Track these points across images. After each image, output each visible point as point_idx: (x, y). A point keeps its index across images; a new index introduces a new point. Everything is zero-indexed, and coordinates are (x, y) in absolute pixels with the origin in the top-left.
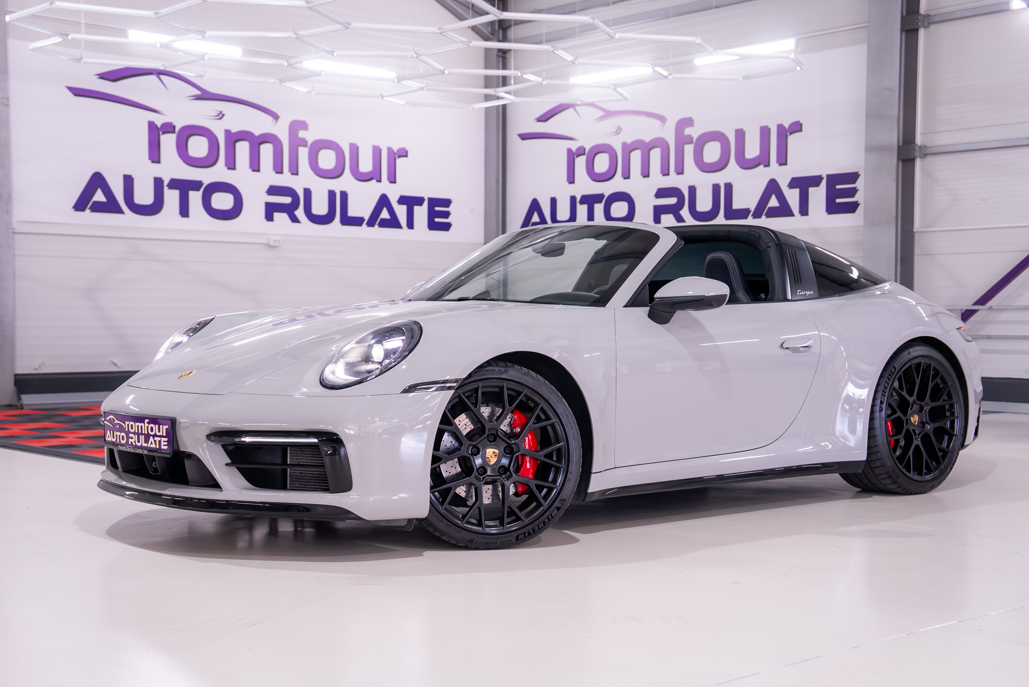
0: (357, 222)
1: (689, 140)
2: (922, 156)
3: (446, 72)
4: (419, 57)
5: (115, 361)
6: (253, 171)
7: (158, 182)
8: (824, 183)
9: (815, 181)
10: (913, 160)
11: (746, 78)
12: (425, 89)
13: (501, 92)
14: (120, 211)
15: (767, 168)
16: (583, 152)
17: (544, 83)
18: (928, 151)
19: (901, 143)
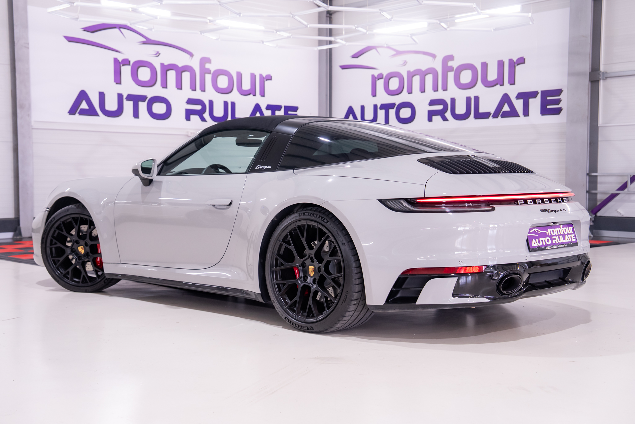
1: (451, 69)
2: (604, 78)
3: (309, 26)
4: (294, 17)
6: (178, 89)
7: (120, 96)
8: (539, 96)
9: (533, 95)
10: (598, 81)
11: (496, 29)
12: (292, 37)
13: (338, 39)
14: (96, 114)
15: (502, 87)
16: (382, 77)
17: (367, 33)
18: (608, 76)
19: (591, 71)
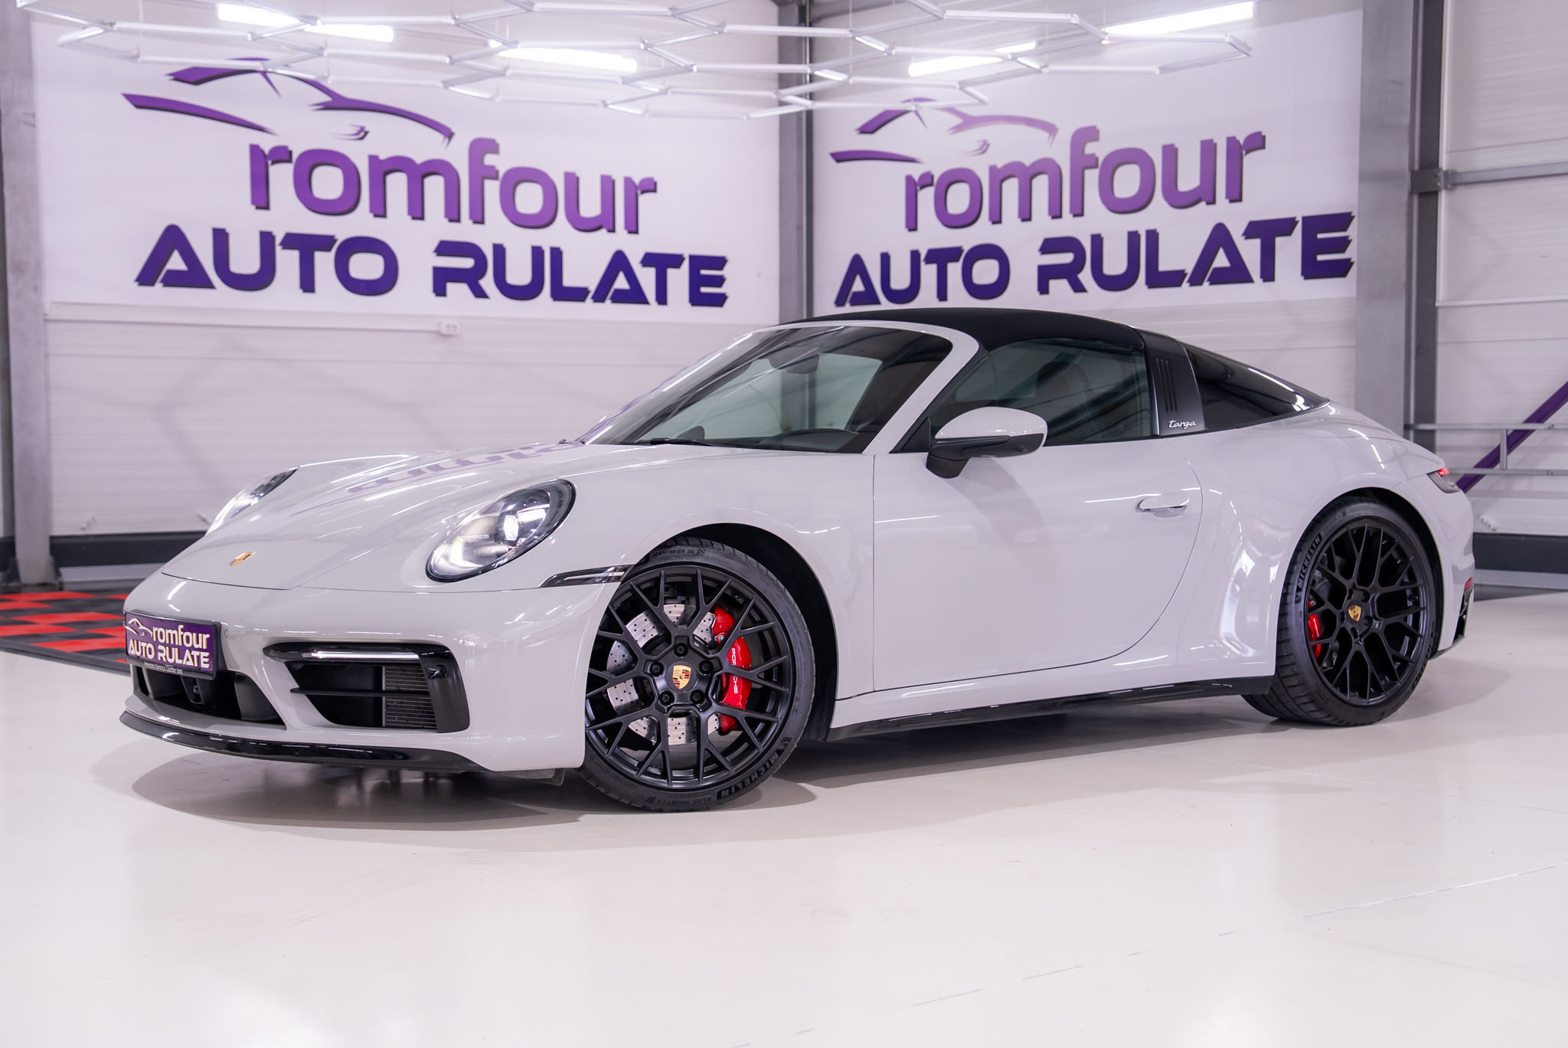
0: (577, 295)
1: (1092, 162)
2: (1449, 186)
3: (695, 68)
4: (649, 49)
5: (204, 515)
6: (414, 218)
7: (267, 239)
8: (1298, 229)
9: (1285, 226)
10: (1435, 194)
11: (1164, 69)
12: (669, 92)
13: (790, 95)
14: (209, 285)
15: (1211, 207)
16: (929, 182)
17: (850, 82)
18: (1461, 179)
19: (1416, 167)
